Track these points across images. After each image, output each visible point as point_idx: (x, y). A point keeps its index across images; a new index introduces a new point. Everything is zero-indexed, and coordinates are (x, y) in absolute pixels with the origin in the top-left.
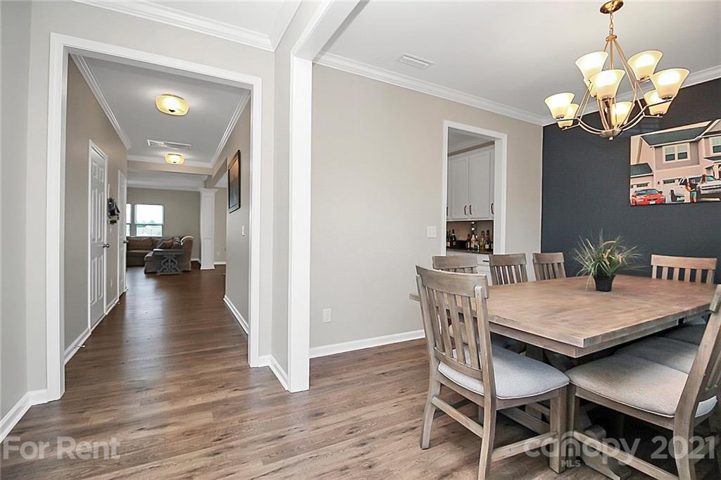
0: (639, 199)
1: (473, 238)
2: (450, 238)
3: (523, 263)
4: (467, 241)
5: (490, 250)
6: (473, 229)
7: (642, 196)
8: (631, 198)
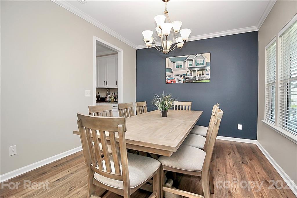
0: (168, 81)
1: (108, 96)
2: (98, 97)
3: (132, 107)
4: (105, 98)
5: (116, 102)
6: (108, 92)
7: (169, 80)
8: (166, 80)
